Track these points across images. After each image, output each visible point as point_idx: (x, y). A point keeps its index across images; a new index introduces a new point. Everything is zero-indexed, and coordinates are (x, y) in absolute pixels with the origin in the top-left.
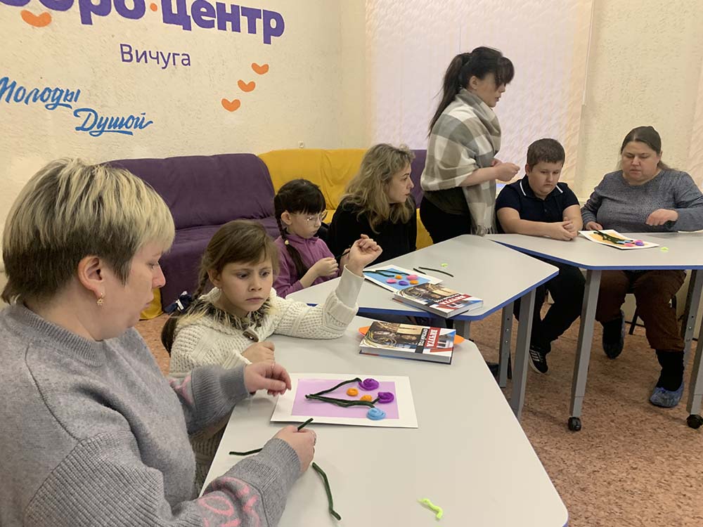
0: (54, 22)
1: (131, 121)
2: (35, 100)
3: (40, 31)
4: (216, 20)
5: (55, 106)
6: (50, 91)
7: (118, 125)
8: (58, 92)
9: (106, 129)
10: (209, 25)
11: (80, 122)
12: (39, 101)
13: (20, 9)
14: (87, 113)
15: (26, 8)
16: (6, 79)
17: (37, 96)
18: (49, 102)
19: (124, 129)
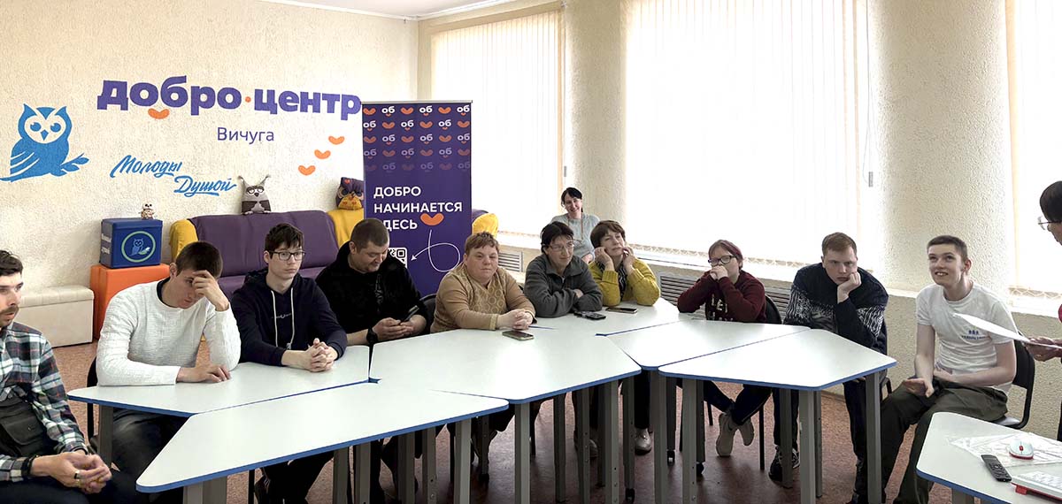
0: (170, 116)
1: (219, 185)
2: (147, 171)
3: (160, 122)
4: (299, 105)
5: (162, 175)
6: (160, 164)
7: (209, 188)
8: (165, 165)
9: (198, 191)
10: (295, 109)
11: (178, 186)
12: (150, 171)
13: (148, 108)
14: (184, 180)
15: (152, 107)
16: (130, 156)
17: (150, 167)
18: (158, 171)
19: (212, 191)
